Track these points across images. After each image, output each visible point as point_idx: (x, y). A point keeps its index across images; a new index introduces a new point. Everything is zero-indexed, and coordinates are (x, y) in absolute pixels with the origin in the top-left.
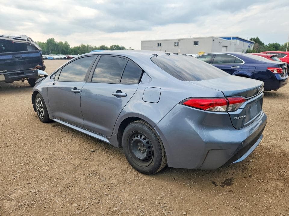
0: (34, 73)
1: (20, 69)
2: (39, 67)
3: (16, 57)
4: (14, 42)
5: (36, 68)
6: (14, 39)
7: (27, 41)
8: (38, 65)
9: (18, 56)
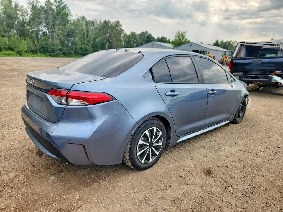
0: (267, 78)
1: (256, 73)
2: (278, 74)
3: (255, 61)
4: (263, 47)
5: (274, 74)
6: (264, 45)
7: (276, 46)
8: (277, 71)
9: (257, 60)
